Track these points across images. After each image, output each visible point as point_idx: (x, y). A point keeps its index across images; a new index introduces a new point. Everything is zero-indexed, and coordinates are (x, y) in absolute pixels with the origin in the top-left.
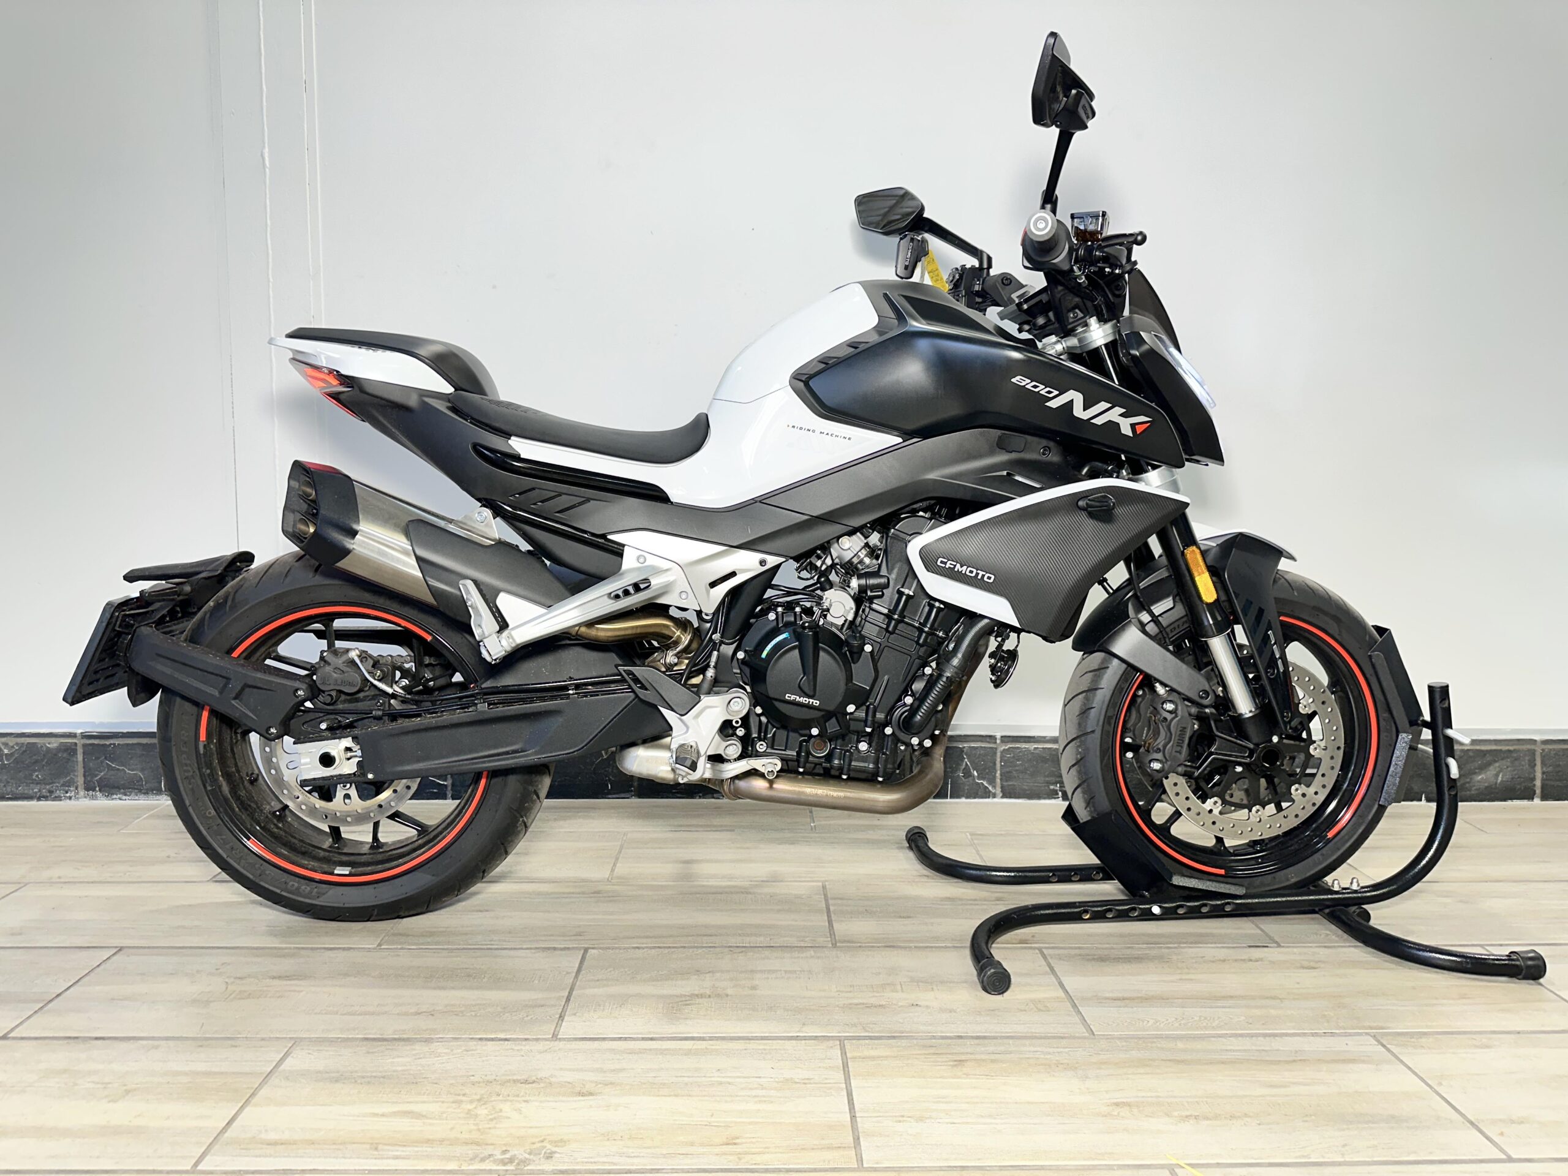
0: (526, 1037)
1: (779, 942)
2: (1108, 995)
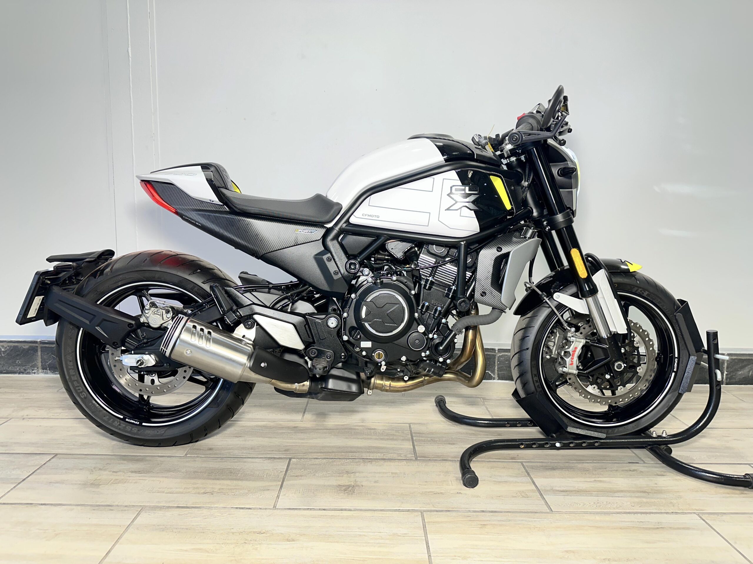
0: (260, 507)
1: (388, 456)
2: (557, 489)
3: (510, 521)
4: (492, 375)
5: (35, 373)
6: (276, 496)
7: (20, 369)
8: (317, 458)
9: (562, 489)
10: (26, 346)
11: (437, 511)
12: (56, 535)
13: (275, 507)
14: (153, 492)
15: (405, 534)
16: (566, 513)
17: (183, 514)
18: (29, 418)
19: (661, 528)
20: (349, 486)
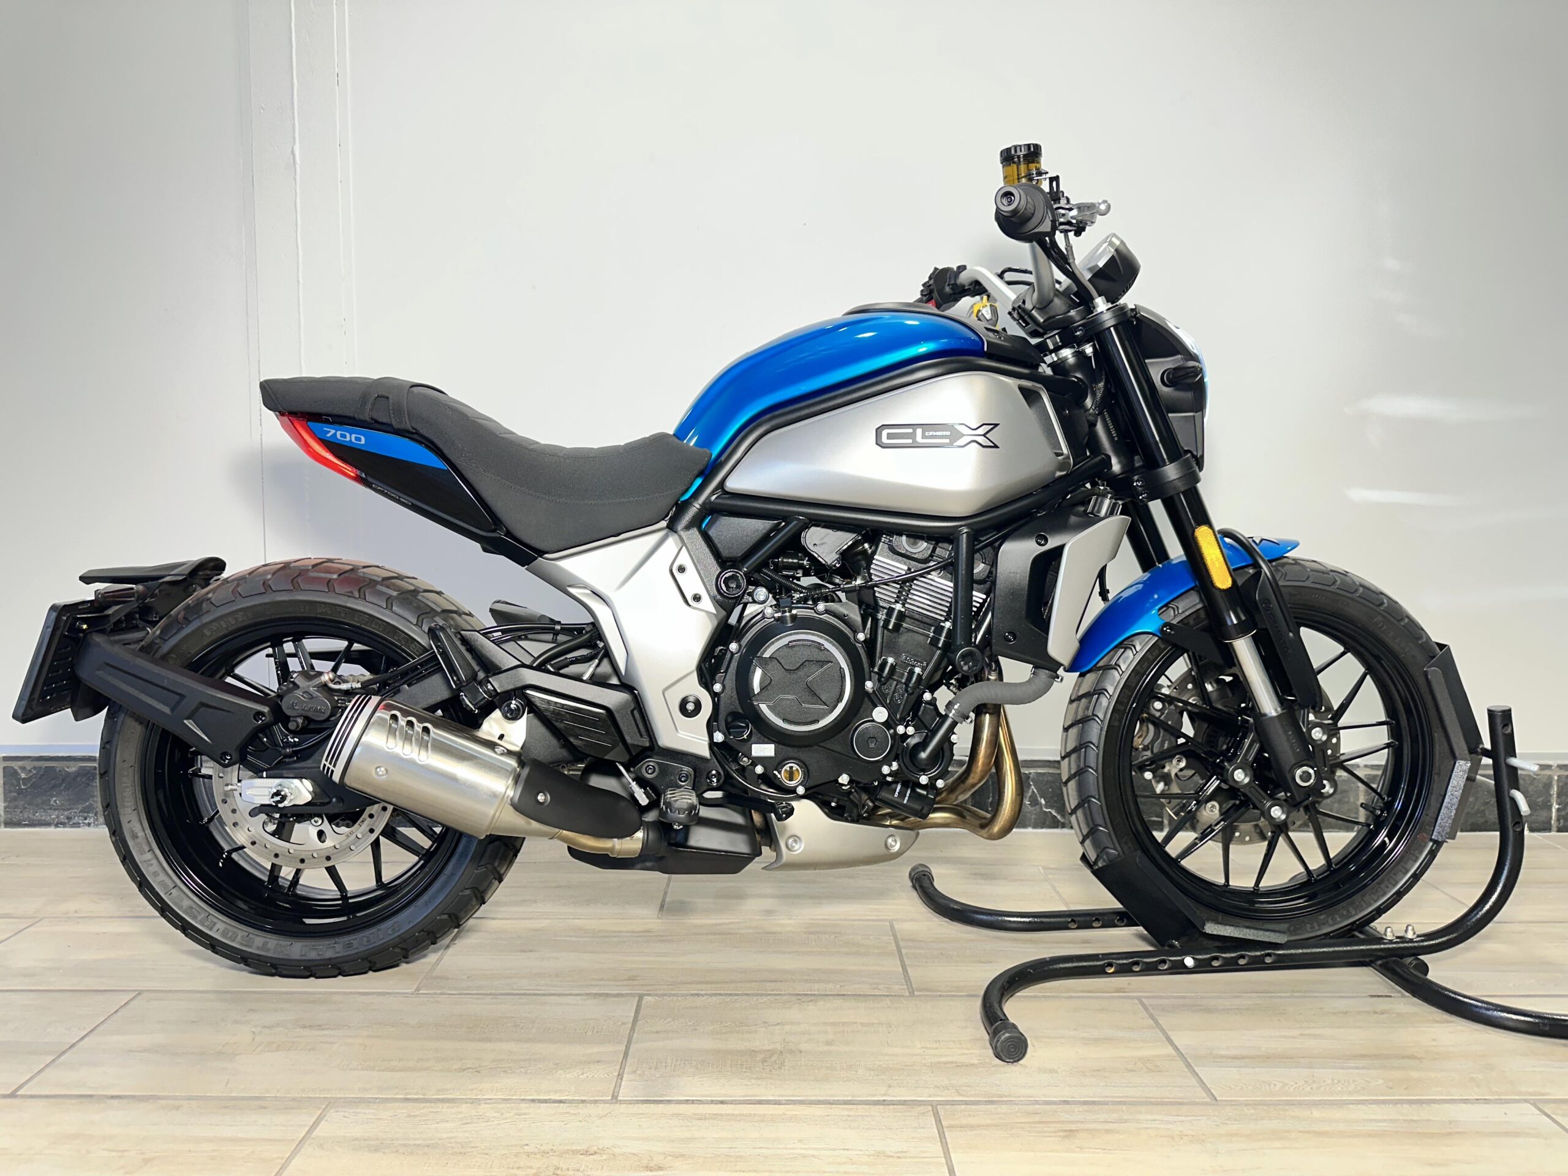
0: (583, 1099)
1: (851, 989)
2: (1222, 1052)
3: (1126, 1121)
4: (1059, 817)
5: (89, 825)
6: (616, 1074)
7: (58, 817)
8: (698, 995)
9: (1233, 1052)
10: (73, 768)
11: (966, 1103)
12: (146, 1161)
13: (615, 1097)
14: (351, 1069)
15: (902, 1152)
16: (1247, 1104)
17: (418, 1116)
18: (80, 918)
19: (1457, 1133)
20: (772, 1052)
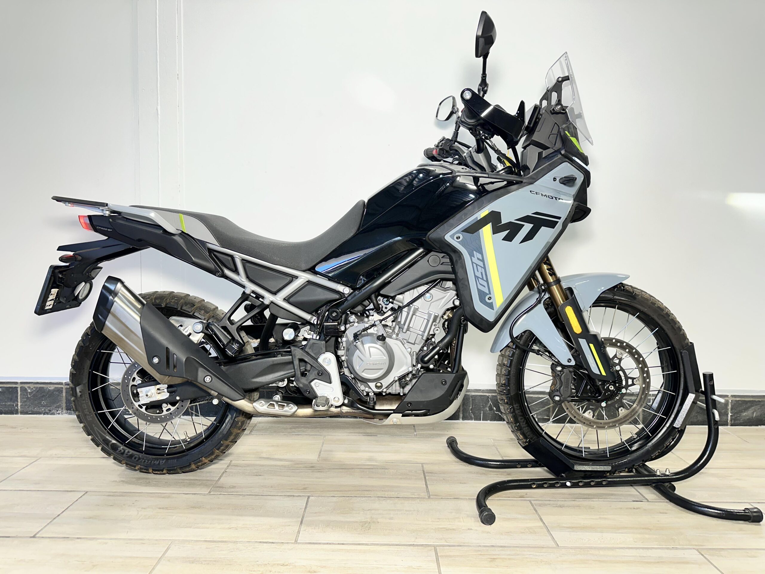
0: (282, 541)
1: (402, 495)
2: (564, 525)
3: (518, 555)
4: (502, 416)
5: (59, 414)
6: (297, 531)
7: (45, 410)
8: (334, 496)
9: (569, 525)
10: (52, 387)
11: (449, 546)
12: (94, 566)
13: (296, 541)
14: (181, 528)
15: (419, 567)
16: (572, 548)
17: (211, 548)
18: (58, 457)
19: (662, 562)
20: (366, 523)
